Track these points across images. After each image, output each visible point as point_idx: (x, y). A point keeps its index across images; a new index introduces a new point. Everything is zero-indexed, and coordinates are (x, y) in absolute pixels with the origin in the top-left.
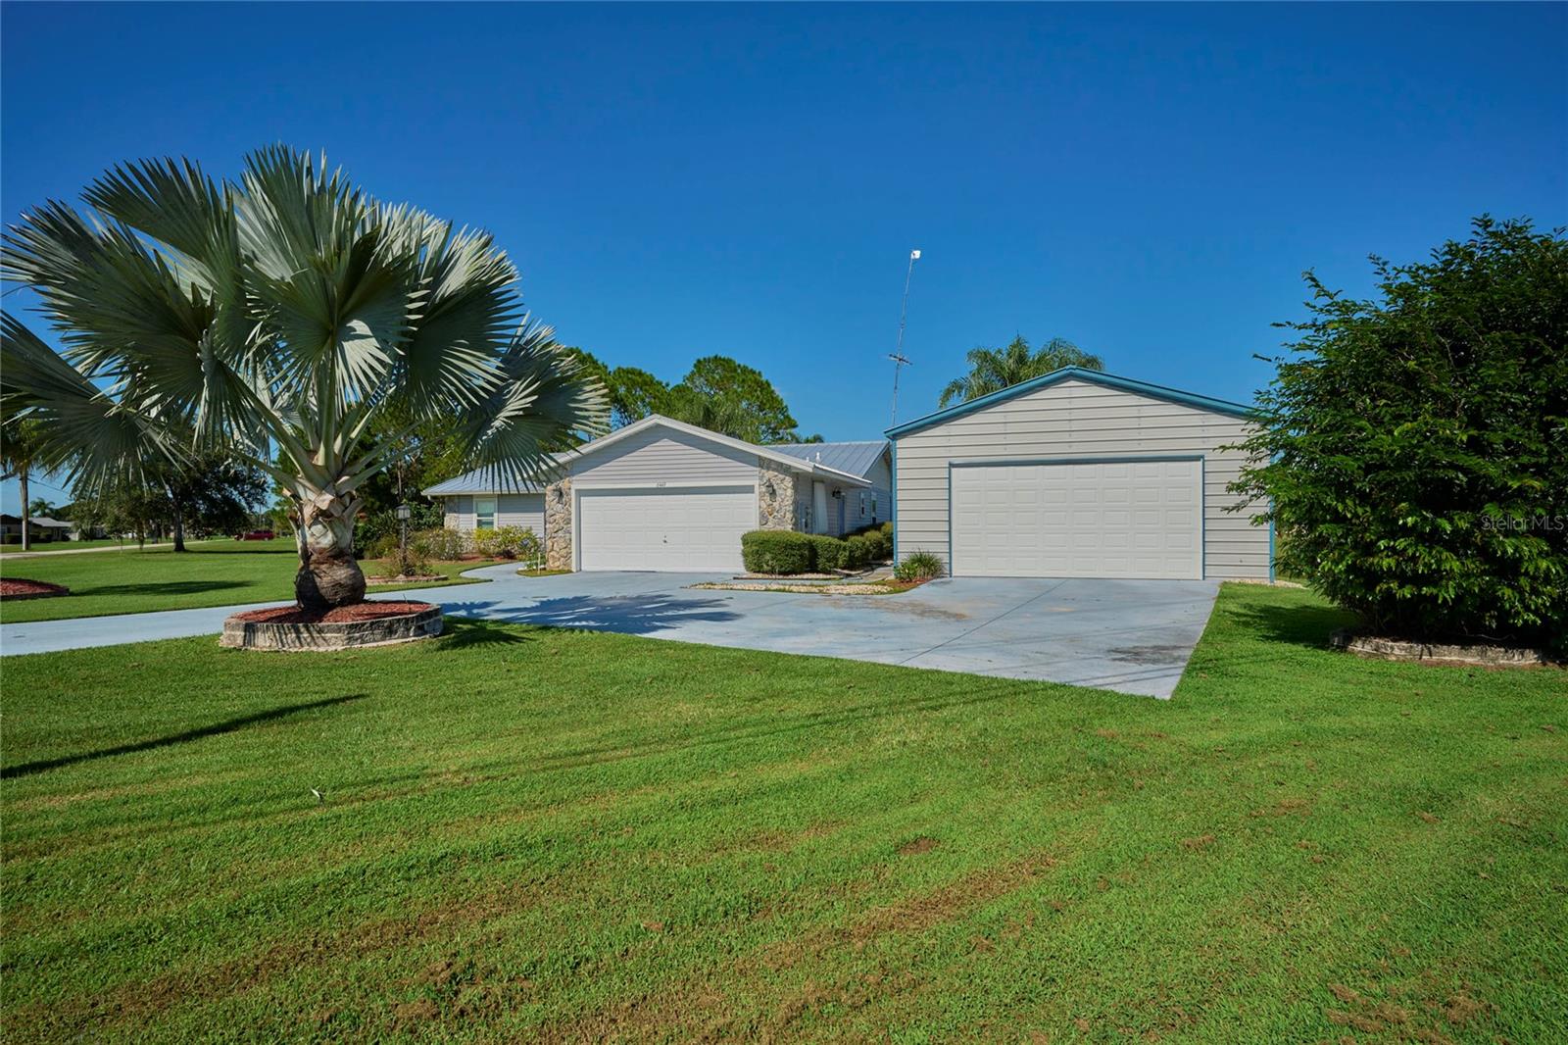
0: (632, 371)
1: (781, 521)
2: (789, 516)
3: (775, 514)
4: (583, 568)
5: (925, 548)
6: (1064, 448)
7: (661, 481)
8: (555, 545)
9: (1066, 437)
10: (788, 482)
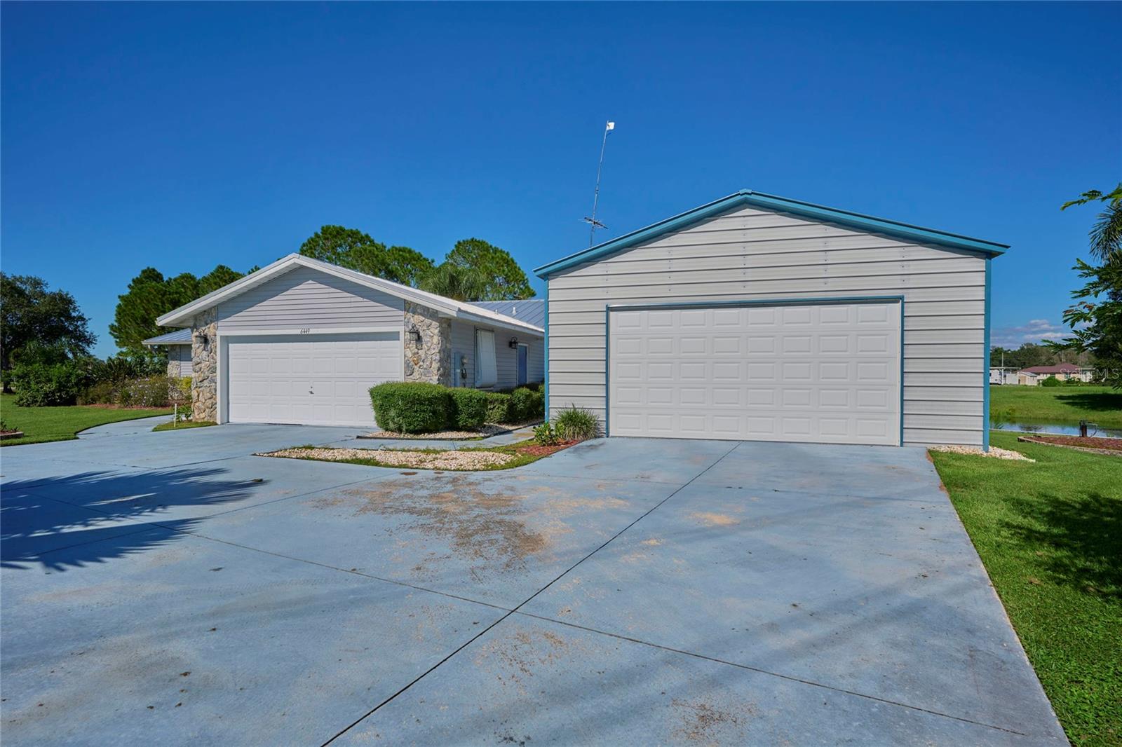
0: (403, 250)
1: (427, 371)
2: (435, 365)
3: (421, 363)
4: (230, 421)
5: (580, 404)
6: (738, 288)
7: (305, 327)
8: (201, 395)
9: (739, 275)
10: (435, 329)
